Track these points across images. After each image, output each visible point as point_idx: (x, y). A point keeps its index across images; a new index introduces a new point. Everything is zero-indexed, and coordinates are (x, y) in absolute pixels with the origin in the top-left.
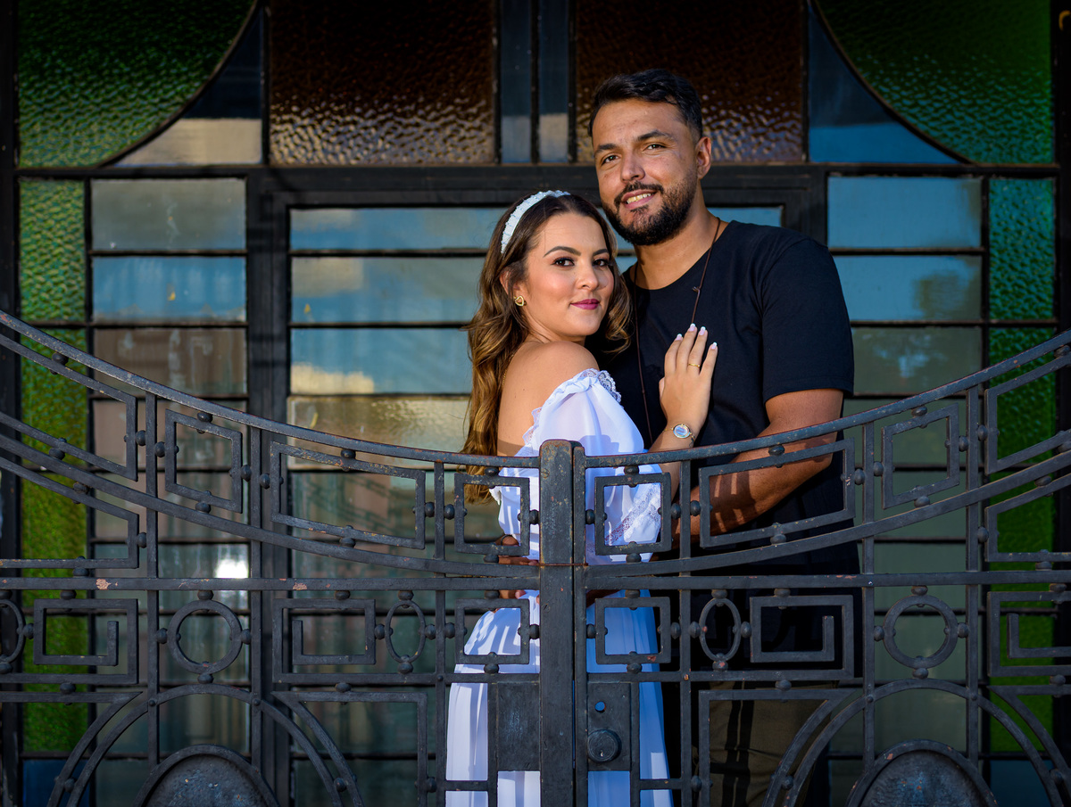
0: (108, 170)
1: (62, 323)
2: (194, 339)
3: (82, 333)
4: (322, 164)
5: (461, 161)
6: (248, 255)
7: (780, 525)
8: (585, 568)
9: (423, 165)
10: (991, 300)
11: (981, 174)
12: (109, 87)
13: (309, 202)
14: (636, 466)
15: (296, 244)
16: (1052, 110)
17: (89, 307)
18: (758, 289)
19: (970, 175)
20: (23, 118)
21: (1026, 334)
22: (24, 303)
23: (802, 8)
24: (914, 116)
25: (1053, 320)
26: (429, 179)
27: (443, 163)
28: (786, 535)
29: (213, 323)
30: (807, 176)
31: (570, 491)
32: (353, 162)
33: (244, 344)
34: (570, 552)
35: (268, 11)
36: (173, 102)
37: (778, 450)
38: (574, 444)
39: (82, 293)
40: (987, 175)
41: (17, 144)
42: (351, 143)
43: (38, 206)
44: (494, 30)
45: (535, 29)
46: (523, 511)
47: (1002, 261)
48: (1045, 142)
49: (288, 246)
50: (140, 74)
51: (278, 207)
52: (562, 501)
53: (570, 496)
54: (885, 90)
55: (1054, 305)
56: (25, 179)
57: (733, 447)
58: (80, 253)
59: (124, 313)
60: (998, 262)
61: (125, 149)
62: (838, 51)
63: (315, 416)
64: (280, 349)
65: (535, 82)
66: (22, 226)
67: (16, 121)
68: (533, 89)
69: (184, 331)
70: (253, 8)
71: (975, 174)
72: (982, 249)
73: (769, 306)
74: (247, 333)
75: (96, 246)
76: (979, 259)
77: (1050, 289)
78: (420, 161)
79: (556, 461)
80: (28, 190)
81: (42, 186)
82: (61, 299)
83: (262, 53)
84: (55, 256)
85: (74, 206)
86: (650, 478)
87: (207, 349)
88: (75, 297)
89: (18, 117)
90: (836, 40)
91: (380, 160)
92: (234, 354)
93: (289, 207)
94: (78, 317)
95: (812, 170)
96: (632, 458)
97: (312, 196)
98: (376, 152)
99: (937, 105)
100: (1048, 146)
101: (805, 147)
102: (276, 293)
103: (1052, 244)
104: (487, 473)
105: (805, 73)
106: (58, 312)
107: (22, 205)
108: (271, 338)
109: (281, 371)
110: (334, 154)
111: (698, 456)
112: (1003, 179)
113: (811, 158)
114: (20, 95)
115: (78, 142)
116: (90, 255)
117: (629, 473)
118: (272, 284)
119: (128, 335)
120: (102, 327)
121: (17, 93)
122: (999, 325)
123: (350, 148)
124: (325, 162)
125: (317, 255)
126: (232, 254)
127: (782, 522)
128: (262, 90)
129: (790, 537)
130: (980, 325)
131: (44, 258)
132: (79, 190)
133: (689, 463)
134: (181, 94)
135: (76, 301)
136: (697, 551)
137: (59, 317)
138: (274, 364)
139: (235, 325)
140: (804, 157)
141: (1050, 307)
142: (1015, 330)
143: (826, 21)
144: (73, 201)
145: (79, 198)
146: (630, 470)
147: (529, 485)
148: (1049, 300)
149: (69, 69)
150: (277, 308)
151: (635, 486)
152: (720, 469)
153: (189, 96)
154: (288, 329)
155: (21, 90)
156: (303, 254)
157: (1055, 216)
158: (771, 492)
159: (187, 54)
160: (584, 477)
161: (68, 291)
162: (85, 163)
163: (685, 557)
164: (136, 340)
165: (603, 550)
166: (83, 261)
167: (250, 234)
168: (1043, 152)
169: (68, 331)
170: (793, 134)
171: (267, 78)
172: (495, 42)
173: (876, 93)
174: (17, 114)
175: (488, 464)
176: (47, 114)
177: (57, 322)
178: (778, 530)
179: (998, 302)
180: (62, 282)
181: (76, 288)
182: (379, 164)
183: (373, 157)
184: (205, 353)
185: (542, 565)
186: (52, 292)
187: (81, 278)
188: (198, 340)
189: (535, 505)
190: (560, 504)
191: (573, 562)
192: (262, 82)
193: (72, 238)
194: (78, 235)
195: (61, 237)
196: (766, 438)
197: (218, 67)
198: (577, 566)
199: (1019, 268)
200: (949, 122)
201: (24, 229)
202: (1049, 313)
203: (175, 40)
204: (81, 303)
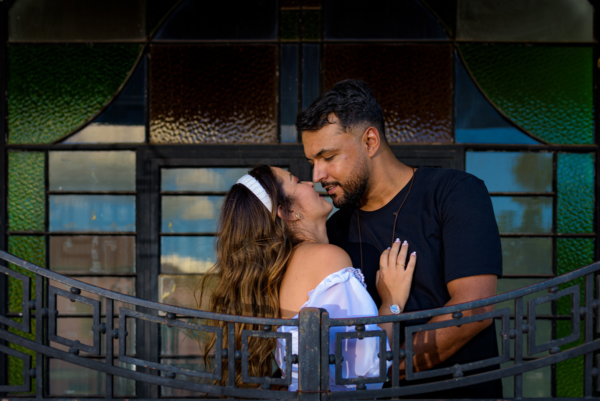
0: (59, 146)
1: (32, 232)
2: (106, 242)
3: (43, 238)
4: (179, 143)
5: (259, 141)
6: (137, 194)
7: (459, 366)
8: (329, 394)
9: (236, 144)
10: (558, 222)
11: (553, 150)
12: (59, 99)
13: (171, 164)
14: (363, 325)
15: (164, 188)
16: (593, 114)
17: (47, 223)
18: (439, 210)
19: (547, 151)
20: (10, 116)
21: (578, 241)
22: (10, 221)
23: (452, 55)
24: (515, 117)
25: (593, 234)
26: (240, 151)
27: (248, 142)
28: (463, 372)
29: (117, 233)
30: (454, 151)
31: (319, 342)
32: (197, 142)
33: (134, 245)
34: (319, 382)
35: (149, 56)
36: (95, 107)
37: (458, 316)
38: (322, 310)
39: (43, 215)
40: (556, 151)
41: (7, 131)
42: (196, 131)
43: (18, 166)
44: (277, 67)
45: (300, 67)
46: (287, 355)
47: (564, 200)
48: (589, 132)
49: (159, 189)
50: (76, 92)
51: (154, 167)
52: (314, 348)
53: (319, 345)
54: (499, 102)
55: (593, 225)
56: (11, 150)
57: (428, 313)
58: (42, 193)
59: (66, 228)
60: (562, 200)
61: (68, 134)
62: (472, 80)
63: (174, 286)
64: (154, 248)
65: (300, 97)
66: (9, 177)
67: (7, 118)
68: (299, 101)
69: (100, 237)
70: (141, 54)
71: (550, 149)
72: (553, 193)
73: (447, 221)
74: (136, 239)
75: (51, 189)
76: (551, 199)
77: (592, 215)
78: (235, 142)
79: (309, 322)
80: (12, 158)
81: (20, 155)
82: (31, 218)
83: (146, 80)
84: (28, 194)
85: (39, 166)
86: (372, 334)
87: (113, 247)
88: (39, 218)
89: (8, 115)
90: (471, 73)
91: (212, 140)
92: (128, 252)
93: (160, 167)
94: (41, 229)
95: (457, 147)
96: (361, 320)
97: (173, 161)
98: (210, 136)
99: (528, 111)
100: (591, 134)
101: (453, 135)
102: (152, 216)
103: (593, 191)
104: (264, 330)
105: (453, 92)
106: (29, 226)
107: (10, 165)
108: (150, 241)
109: (155, 260)
110: (186, 138)
111: (405, 319)
112: (564, 154)
113: (456, 140)
114: (9, 103)
115: (41, 130)
116: (48, 194)
117: (358, 330)
118: (150, 211)
119: (69, 239)
120: (54, 235)
121: (7, 102)
122: (562, 237)
123: (195, 134)
124: (181, 141)
125: (176, 194)
126: (128, 194)
127: (460, 363)
128: (145, 101)
129: (466, 373)
130: (552, 236)
131: (22, 195)
132: (41, 157)
133: (399, 324)
134: (100, 103)
135: (40, 220)
136: (403, 383)
137: (30, 229)
138: (151, 256)
139: (129, 234)
140: (452, 140)
141: (592, 226)
142: (571, 239)
143: (465, 63)
144: (39, 163)
145: (41, 162)
146: (359, 328)
147: (291, 338)
148: (590, 222)
149: (37, 89)
150: (153, 225)
151: (362, 338)
152: (419, 328)
153: (105, 104)
154: (159, 236)
155: (9, 100)
156: (168, 194)
157: (594, 174)
158: (453, 344)
159: (103, 80)
160: (329, 332)
161: (36, 214)
162: (45, 142)
163: (396, 388)
164: (74, 242)
165: (341, 381)
166: (44, 198)
167: (138, 182)
168: (588, 139)
169: (35, 237)
170: (446, 127)
171: (148, 94)
172: (277, 74)
173: (494, 104)
174: (8, 114)
175: (264, 323)
176: (24, 114)
177: (28, 232)
178: (458, 369)
179: (562, 223)
180: (32, 209)
181: (40, 213)
182: (212, 143)
183: (208, 139)
184: (112, 249)
185: (300, 392)
186: (26, 215)
187: (43, 207)
188: (109, 243)
189: (295, 350)
190: (312, 350)
191: (321, 390)
192: (146, 96)
193: (38, 184)
194: (41, 182)
195: (32, 184)
196: (450, 307)
197: (120, 88)
198: (323, 393)
199: (574, 204)
200: (534, 121)
201: (11, 179)
202: (591, 230)
203: (97, 72)
204: (43, 221)
